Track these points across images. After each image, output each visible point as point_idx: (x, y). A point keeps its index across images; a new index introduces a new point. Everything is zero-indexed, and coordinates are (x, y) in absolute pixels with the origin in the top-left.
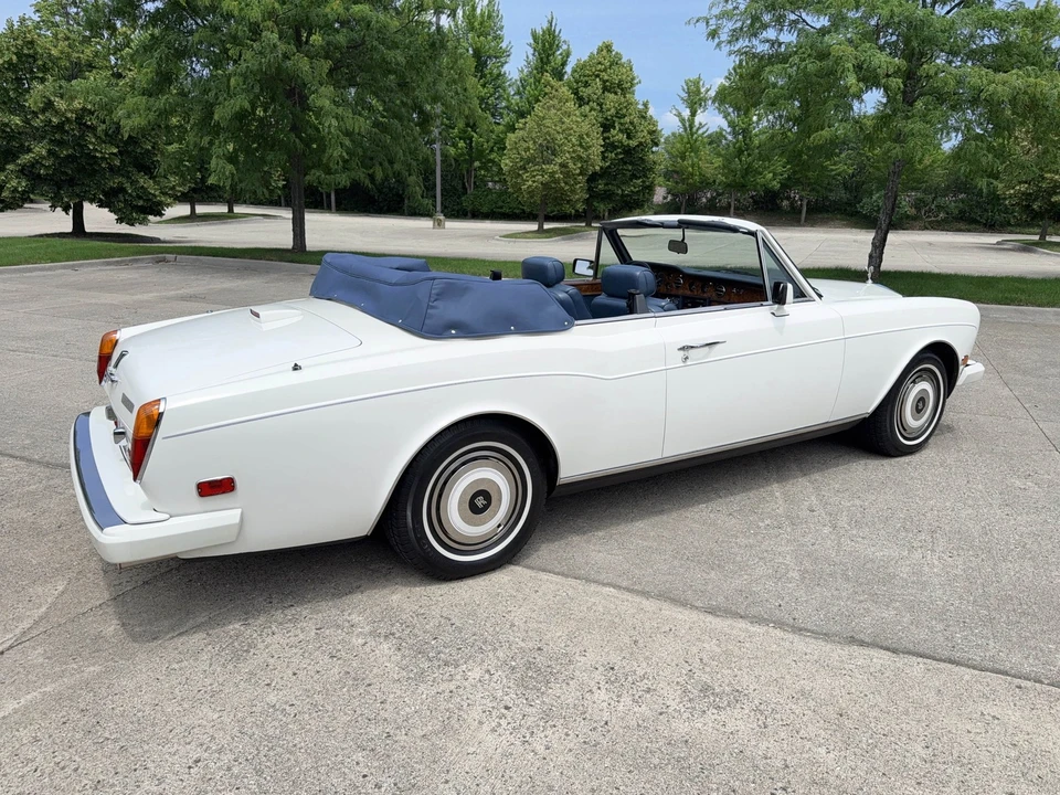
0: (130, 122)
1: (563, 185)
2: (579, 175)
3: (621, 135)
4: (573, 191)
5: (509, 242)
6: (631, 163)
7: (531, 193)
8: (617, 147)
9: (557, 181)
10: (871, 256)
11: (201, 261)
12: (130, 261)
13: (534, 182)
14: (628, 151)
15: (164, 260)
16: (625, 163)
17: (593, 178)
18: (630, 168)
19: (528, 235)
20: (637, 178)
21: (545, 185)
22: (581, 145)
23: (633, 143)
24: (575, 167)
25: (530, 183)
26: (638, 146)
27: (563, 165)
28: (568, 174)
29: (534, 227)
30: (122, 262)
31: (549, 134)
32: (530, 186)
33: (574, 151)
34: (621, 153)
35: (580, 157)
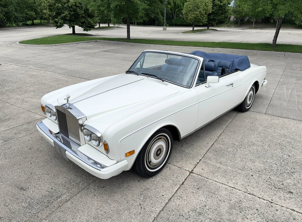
0: (91, 8)
1: (200, 17)
2: (205, 14)
3: (218, 2)
4: (203, 19)
5: (184, 34)
6: (221, 10)
7: (191, 20)
8: (217, 6)
9: (198, 16)
10: (273, 40)
11: (105, 42)
12: (89, 42)
13: (191, 17)
14: (220, 6)
15: (97, 41)
16: (219, 10)
17: (209, 14)
18: (221, 11)
19: (189, 32)
20: (223, 14)
21: (195, 18)
22: (205, 6)
23: (222, 4)
24: (203, 12)
25: (190, 17)
26: (223, 5)
27: (200, 12)
28: (201, 14)
29: (191, 29)
30: (88, 42)
31: (196, 3)
32: (190, 18)
33: (203, 8)
34: (218, 7)
35: (205, 9)
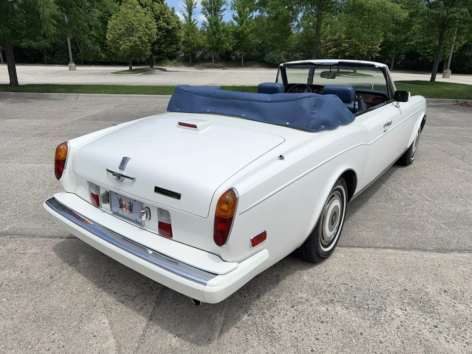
1: (141, 47)
2: (148, 42)
3: (164, 23)
4: (146, 50)
5: (117, 76)
6: (170, 37)
7: (125, 51)
8: (163, 29)
9: (138, 45)
13: (126, 46)
14: (168, 31)
16: (167, 37)
17: (153, 44)
18: (170, 39)
19: (125, 72)
20: (174, 44)
21: (131, 47)
22: (147, 28)
23: (170, 27)
24: (145, 39)
25: (124, 46)
26: (172, 29)
27: (140, 38)
28: (142, 42)
29: (127, 68)
31: (130, 21)
32: (124, 48)
33: (144, 31)
34: (165, 32)
35: (147, 34)
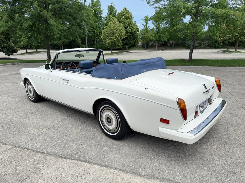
1: (116, 42)
2: (120, 39)
3: (129, 30)
4: (119, 43)
6: (132, 36)
7: (109, 44)
8: (129, 32)
9: (115, 41)
10: (189, 56)
11: (24, 64)
12: (5, 65)
13: (109, 41)
14: (131, 33)
15: (15, 64)
16: (131, 36)
17: (123, 40)
18: (132, 37)
19: (109, 54)
20: (134, 39)
21: (112, 42)
22: (120, 32)
23: (133, 31)
24: (119, 37)
26: (134, 32)
27: (116, 37)
28: (117, 39)
29: (110, 52)
30: (3, 65)
31: (112, 29)
33: (118, 34)
34: (130, 34)
35: (120, 35)
